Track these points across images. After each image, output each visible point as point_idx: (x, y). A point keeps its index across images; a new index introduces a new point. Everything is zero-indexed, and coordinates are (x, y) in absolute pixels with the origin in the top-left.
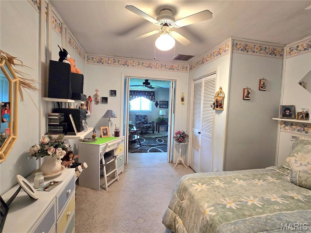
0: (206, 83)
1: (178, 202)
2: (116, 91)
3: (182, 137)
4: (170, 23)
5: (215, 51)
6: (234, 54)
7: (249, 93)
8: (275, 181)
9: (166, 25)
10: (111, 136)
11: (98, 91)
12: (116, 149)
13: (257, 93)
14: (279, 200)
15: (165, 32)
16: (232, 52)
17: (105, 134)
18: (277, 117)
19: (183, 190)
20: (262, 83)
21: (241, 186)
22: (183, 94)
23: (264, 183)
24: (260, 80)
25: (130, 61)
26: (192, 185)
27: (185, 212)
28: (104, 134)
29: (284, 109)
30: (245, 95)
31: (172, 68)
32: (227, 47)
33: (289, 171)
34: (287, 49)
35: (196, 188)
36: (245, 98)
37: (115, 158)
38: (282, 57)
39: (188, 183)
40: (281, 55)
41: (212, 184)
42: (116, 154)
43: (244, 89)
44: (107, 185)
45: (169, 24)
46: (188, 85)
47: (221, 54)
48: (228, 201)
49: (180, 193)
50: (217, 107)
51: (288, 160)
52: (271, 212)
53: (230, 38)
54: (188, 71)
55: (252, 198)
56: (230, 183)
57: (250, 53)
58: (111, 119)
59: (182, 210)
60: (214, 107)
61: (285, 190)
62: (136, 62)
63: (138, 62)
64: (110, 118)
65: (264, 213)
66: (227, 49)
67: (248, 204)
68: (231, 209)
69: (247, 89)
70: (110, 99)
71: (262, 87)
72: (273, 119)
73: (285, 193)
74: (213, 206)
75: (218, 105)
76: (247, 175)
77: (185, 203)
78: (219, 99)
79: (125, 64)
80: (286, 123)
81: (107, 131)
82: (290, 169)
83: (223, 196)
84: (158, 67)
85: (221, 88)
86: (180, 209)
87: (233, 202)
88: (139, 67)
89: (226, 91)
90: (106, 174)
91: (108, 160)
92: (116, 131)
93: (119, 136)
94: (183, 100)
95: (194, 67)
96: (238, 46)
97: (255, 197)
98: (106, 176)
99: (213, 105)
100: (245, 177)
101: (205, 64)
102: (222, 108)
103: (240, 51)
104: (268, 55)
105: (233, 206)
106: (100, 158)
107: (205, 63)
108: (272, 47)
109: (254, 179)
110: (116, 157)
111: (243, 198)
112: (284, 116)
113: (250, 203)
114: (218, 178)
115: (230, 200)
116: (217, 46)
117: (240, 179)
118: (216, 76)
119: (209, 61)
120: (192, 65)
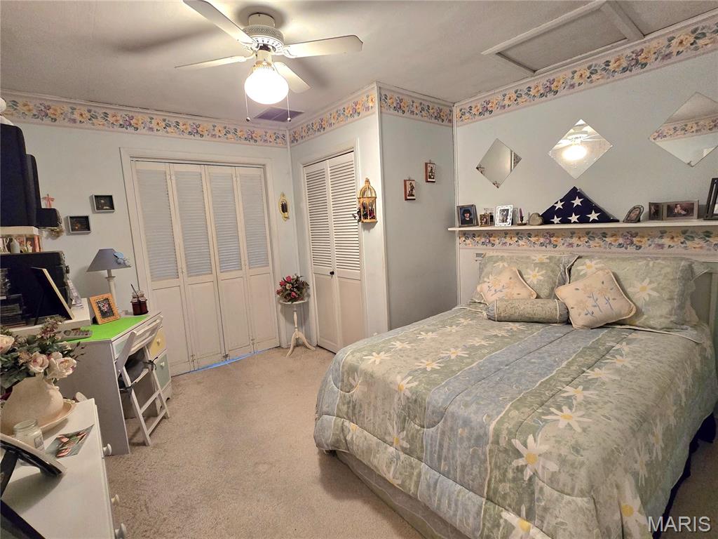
0: (334, 171)
1: (341, 397)
2: (110, 197)
3: (296, 288)
4: (274, 45)
5: (345, 106)
6: (384, 115)
7: (412, 188)
8: (470, 322)
9: (265, 47)
10: (123, 315)
11: (52, 200)
12: (149, 345)
13: (423, 189)
14: (483, 343)
15: (264, 63)
16: (381, 113)
17: (108, 313)
18: (454, 226)
19: (348, 374)
20: (429, 169)
21: (433, 340)
22: (284, 195)
23: (458, 328)
24: (426, 164)
25: (140, 118)
26: (362, 360)
27: (361, 406)
28: (104, 314)
29: (462, 211)
30: (408, 192)
31: (251, 138)
32: (370, 101)
33: (482, 305)
34: (456, 111)
35: (373, 360)
36: (408, 198)
37: (150, 366)
38: (450, 124)
39: (354, 359)
40: (450, 121)
41: (392, 348)
42: (150, 356)
43: (405, 181)
44: (147, 432)
45: (271, 48)
46: (291, 174)
47: (359, 113)
48: (427, 363)
49: (343, 381)
50: (366, 218)
51: (478, 289)
52: (481, 358)
53: (375, 85)
54: (288, 143)
55: (453, 350)
56: (415, 340)
57: (407, 114)
58: (114, 272)
59: (354, 407)
60: (360, 217)
61: (485, 330)
62: (158, 119)
63: (164, 120)
64: (109, 272)
65: (473, 362)
66: (371, 104)
67: (452, 358)
68: (433, 371)
69: (409, 180)
70: (96, 220)
71: (430, 178)
72: (449, 229)
73: (487, 333)
74: (409, 375)
75: (366, 213)
76: (433, 325)
77: (357, 392)
78: (366, 201)
79: (127, 124)
80: (465, 234)
81: (109, 304)
82: (482, 302)
83: (417, 359)
84: (218, 134)
85: (368, 181)
86: (348, 407)
87: (433, 362)
88: (167, 132)
89: (377, 185)
90: (141, 407)
91: (135, 373)
92: (136, 300)
93: (147, 312)
94: (284, 208)
95: (302, 137)
96: (389, 101)
97: (456, 347)
98: (140, 412)
99: (356, 215)
100: (432, 328)
101: (328, 132)
102: (374, 217)
103: (392, 111)
104: (433, 120)
105: (435, 366)
106: (118, 372)
107: (327, 129)
108: (436, 106)
109: (444, 327)
110: (151, 362)
111: (442, 353)
112: (464, 222)
113: (453, 357)
114: (396, 339)
115: (427, 361)
116: (350, 98)
117: (427, 332)
118: (355, 156)
119: (336, 125)
120: (295, 133)
